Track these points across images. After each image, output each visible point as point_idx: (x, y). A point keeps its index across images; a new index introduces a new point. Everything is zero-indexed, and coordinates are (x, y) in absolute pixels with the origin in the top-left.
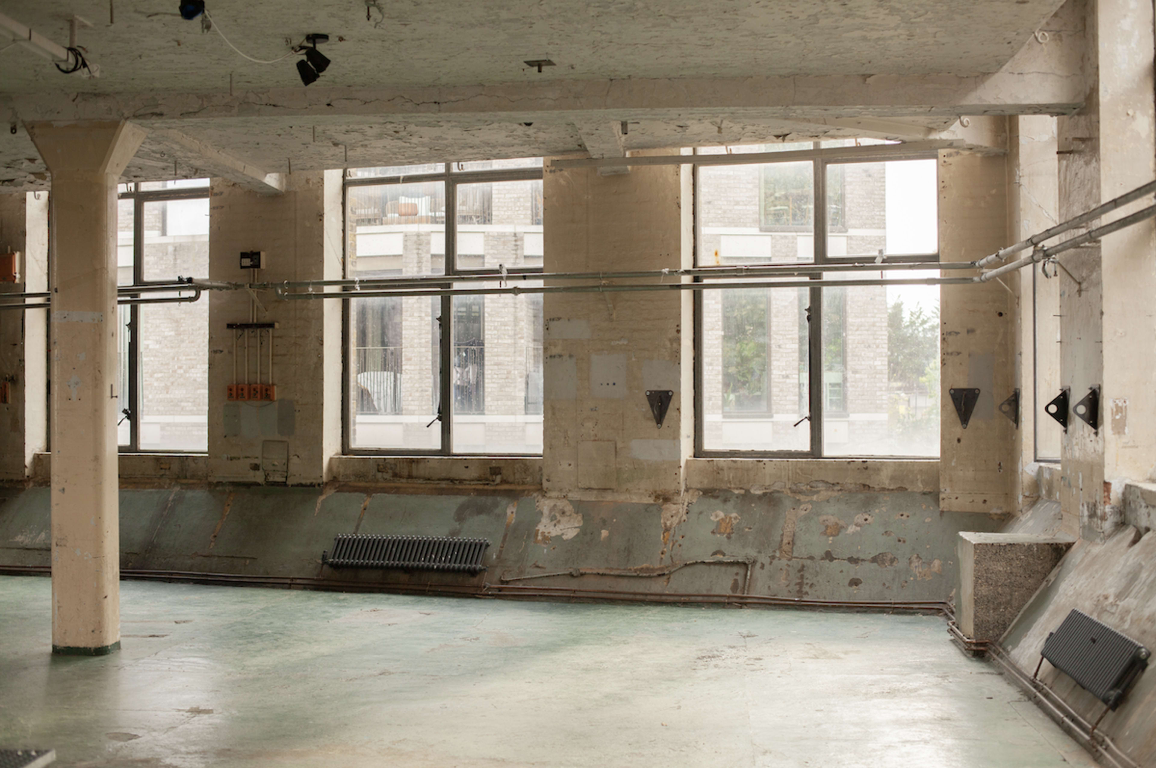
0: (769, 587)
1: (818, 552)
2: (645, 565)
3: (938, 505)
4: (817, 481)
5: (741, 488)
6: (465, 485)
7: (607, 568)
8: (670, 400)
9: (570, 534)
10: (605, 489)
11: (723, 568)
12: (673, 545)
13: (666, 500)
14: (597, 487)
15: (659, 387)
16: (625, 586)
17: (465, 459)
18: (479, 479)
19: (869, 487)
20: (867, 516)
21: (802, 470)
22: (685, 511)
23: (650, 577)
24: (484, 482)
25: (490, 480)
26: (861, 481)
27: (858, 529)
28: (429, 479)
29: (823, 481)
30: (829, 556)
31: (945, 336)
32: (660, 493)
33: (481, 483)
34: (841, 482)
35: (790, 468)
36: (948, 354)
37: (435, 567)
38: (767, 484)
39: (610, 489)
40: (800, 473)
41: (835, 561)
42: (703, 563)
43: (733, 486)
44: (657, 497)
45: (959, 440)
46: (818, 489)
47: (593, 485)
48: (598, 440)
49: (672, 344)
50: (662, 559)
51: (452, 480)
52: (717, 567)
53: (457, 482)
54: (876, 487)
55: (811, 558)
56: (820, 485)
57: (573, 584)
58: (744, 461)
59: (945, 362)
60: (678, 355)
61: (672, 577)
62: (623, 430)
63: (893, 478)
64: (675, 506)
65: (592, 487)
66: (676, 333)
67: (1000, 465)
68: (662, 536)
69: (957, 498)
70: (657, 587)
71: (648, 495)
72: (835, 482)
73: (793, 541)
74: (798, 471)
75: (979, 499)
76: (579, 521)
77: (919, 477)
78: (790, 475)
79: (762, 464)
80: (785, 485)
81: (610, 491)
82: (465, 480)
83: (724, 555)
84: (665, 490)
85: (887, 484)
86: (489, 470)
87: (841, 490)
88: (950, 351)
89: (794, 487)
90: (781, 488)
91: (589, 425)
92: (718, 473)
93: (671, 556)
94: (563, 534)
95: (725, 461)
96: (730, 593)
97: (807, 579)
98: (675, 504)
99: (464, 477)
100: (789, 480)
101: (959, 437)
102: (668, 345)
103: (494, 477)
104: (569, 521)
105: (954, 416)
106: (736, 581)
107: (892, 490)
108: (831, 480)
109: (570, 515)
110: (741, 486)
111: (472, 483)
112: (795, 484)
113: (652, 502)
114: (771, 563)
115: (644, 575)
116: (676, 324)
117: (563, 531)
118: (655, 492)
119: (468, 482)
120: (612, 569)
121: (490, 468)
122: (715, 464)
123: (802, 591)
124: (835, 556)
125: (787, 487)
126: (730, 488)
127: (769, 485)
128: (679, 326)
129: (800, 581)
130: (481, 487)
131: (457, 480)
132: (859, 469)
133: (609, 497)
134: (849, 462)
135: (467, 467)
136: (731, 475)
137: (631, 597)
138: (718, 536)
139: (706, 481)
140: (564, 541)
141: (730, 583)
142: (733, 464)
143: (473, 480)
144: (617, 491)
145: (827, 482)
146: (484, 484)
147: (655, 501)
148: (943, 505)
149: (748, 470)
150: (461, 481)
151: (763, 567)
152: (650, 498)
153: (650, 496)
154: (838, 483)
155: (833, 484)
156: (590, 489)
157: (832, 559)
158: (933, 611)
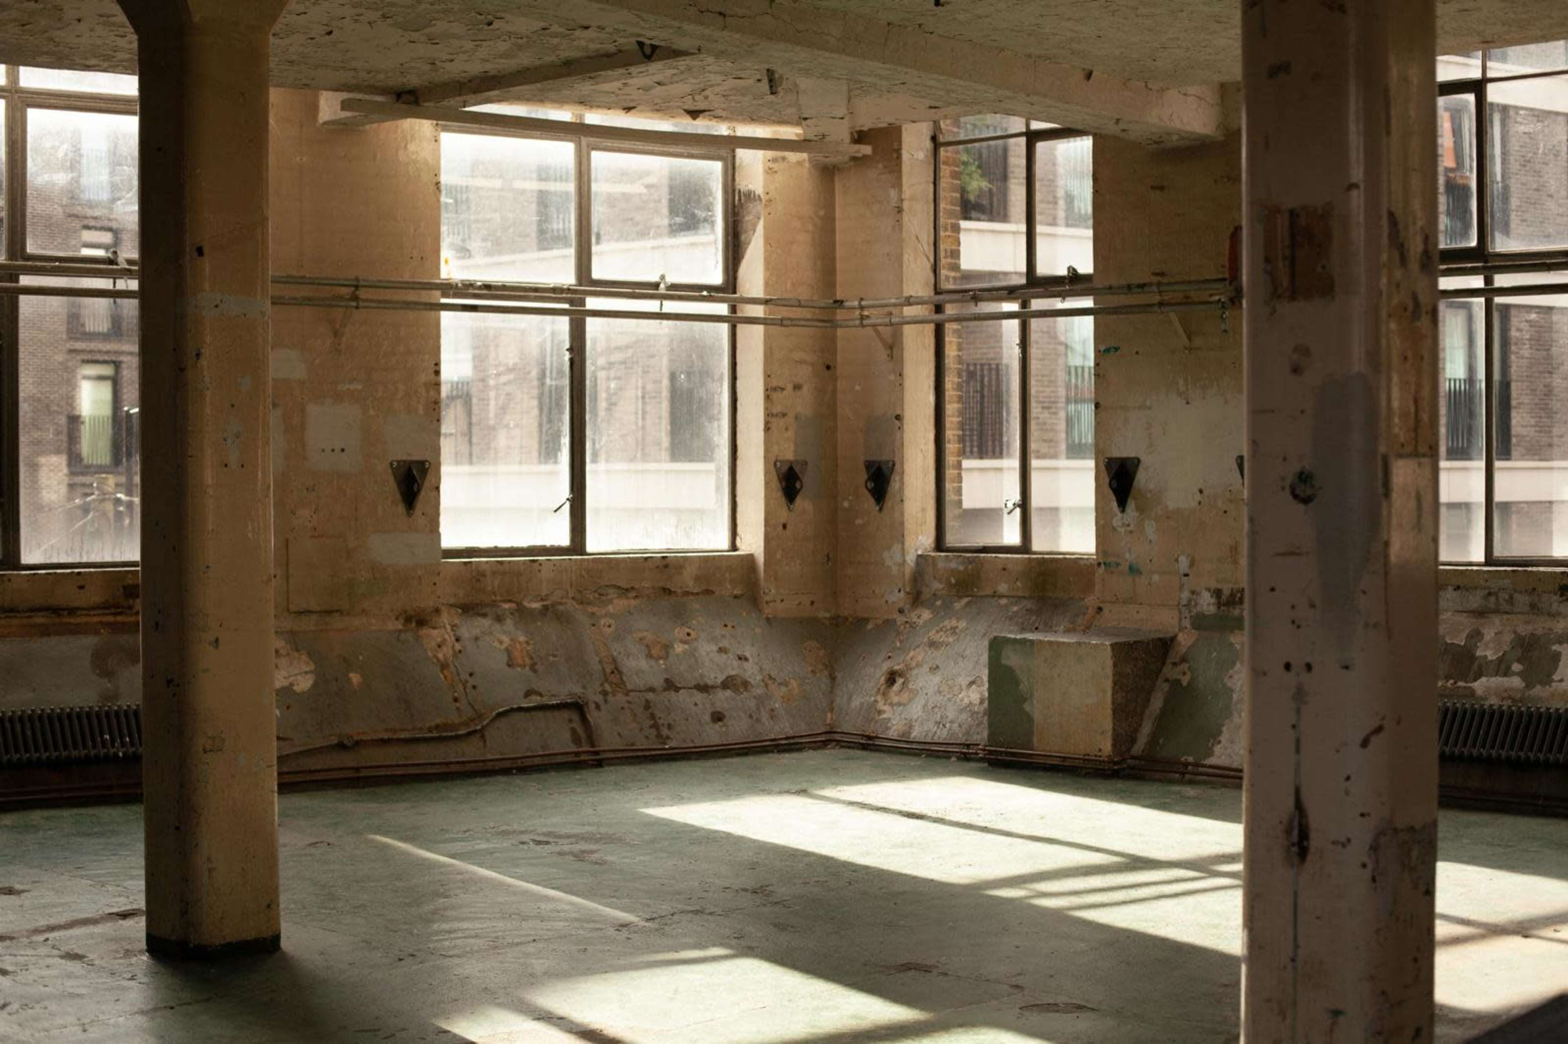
0: (619, 734)
1: (657, 682)
2: (438, 721)
3: (760, 611)
4: (607, 586)
5: (510, 601)
6: (78, 616)
7: (386, 730)
8: (426, 474)
9: (304, 684)
10: (329, 612)
11: (548, 714)
12: (465, 689)
13: (422, 623)
14: (319, 609)
15: (409, 454)
16: (427, 754)
17: (79, 573)
18: (104, 606)
19: (670, 591)
20: (688, 630)
21: (588, 571)
22: (453, 638)
23: (457, 737)
24: (113, 610)
25: (123, 607)
26: (661, 584)
27: (686, 647)
28: (12, 610)
29: (615, 586)
30: (670, 685)
31: (769, 392)
32: (412, 613)
33: (108, 612)
34: (637, 587)
35: (574, 569)
36: (772, 415)
37: (121, 754)
38: (544, 593)
39: (337, 611)
40: (586, 577)
41: (682, 691)
42: (520, 709)
43: (498, 598)
44: (408, 620)
45: (785, 526)
46: (609, 597)
47: (314, 606)
48: (319, 536)
49: (428, 391)
50: (458, 708)
51: (56, 611)
52: (540, 714)
53: (65, 613)
54: (679, 591)
55: (652, 690)
56: (611, 591)
57: (349, 760)
58: (514, 561)
59: (769, 425)
60: (436, 407)
61: (486, 733)
62: (356, 520)
63: (697, 579)
64: (436, 631)
65: (310, 609)
66: (433, 376)
67: (828, 555)
68: (442, 676)
69: (782, 601)
70: (470, 751)
71: (394, 617)
72: (629, 586)
73: (616, 668)
74: (583, 573)
75: (806, 601)
76: (308, 663)
77: (727, 575)
78: (574, 578)
79: (536, 565)
80: (567, 593)
81: (338, 614)
82: (78, 609)
83: (541, 695)
84: (419, 607)
85: (692, 585)
86: (122, 590)
87: (637, 597)
88: (775, 411)
89: (579, 596)
90: (562, 598)
91: (304, 513)
92: (479, 580)
93: (469, 703)
94: (292, 684)
95: (487, 562)
96: (573, 748)
97: (660, 718)
98: (434, 628)
99: (76, 604)
100: (571, 585)
101: (784, 521)
102: (422, 391)
103: (131, 601)
104: (291, 664)
105: (779, 495)
106: (573, 731)
107: (697, 594)
108: (623, 584)
109: (288, 654)
110: (510, 598)
111: (92, 613)
112: (580, 592)
113: (400, 627)
114: (606, 701)
115: (449, 734)
116: (434, 362)
117: (291, 679)
118: (405, 612)
119: (84, 612)
120: (394, 731)
121: (124, 588)
122: (474, 567)
123: (662, 736)
124: (679, 685)
125: (570, 596)
126: (494, 601)
127: (546, 595)
128: (437, 364)
129: (652, 722)
130: (111, 619)
131: (63, 610)
132: (658, 567)
133: (337, 622)
134: (646, 559)
135: (82, 587)
136: (496, 583)
137: (444, 769)
138: (519, 669)
139: (461, 593)
140: (299, 694)
141: (568, 735)
142: (500, 567)
143: (93, 608)
144: (348, 614)
145: (619, 587)
146: (115, 614)
147: (404, 625)
148: (768, 610)
149: (520, 574)
150: (72, 611)
151: (598, 707)
152: (396, 622)
153: (397, 619)
154: (633, 588)
155: (627, 590)
156: (308, 612)
157: (677, 689)
158: (819, 744)
